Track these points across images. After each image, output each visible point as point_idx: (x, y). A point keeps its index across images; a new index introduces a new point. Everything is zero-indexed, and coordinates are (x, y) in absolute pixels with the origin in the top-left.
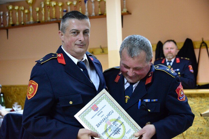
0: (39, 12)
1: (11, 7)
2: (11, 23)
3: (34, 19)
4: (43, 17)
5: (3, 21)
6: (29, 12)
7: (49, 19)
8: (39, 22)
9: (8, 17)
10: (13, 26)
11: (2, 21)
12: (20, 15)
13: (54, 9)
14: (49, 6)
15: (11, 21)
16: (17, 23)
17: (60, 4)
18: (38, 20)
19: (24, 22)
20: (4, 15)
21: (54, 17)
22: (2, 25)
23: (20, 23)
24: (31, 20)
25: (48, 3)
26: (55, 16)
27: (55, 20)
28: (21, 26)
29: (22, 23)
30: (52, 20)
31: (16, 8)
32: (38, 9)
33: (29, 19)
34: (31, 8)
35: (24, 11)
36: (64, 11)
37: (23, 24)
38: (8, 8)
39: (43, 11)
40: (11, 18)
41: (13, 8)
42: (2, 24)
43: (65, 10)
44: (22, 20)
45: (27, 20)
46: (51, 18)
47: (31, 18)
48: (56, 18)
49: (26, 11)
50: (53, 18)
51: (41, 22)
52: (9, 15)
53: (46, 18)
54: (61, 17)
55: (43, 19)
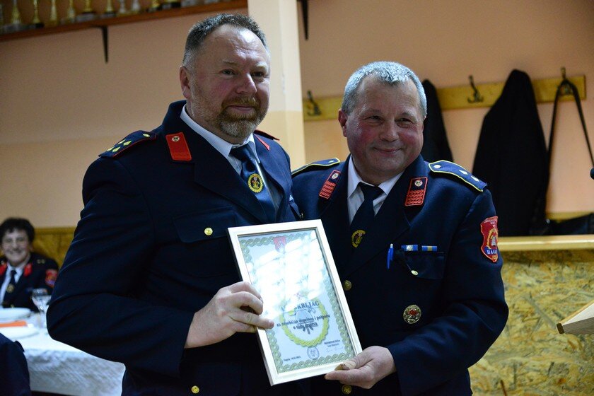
3: (23, 17)
4: (54, 9)
7: (71, 14)
8: (40, 26)
18: (36, 21)
21: (88, 10)
26: (91, 6)
27: (90, 17)
30: (80, 18)
45: (2, 19)
46: (79, 12)
47: (16, 14)
48: (94, 12)
50: (85, 13)
51: (46, 25)
53: (61, 11)
54: (109, 9)
55: (53, 16)
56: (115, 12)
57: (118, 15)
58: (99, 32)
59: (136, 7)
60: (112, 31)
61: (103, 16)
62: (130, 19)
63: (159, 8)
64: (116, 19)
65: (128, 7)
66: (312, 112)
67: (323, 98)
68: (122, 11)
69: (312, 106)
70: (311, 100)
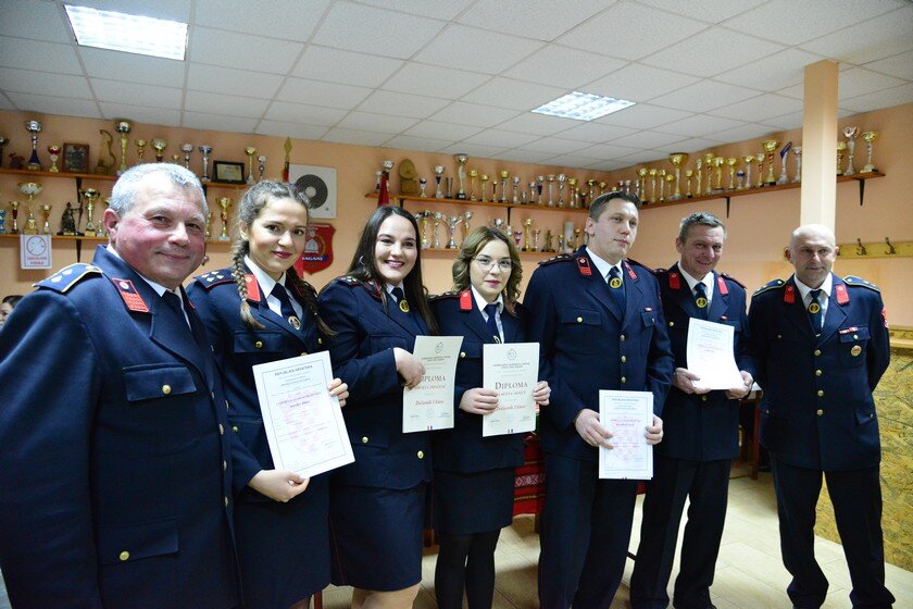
0: (692, 178)
1: (643, 172)
3: (682, 192)
4: (699, 187)
6: (674, 180)
7: (709, 190)
8: (690, 197)
10: (646, 204)
12: (658, 183)
13: (719, 172)
14: (712, 167)
15: (643, 195)
16: (653, 200)
17: (732, 163)
18: (689, 194)
19: (665, 198)
20: (632, 184)
21: (719, 187)
23: (658, 200)
24: (677, 195)
25: (709, 161)
26: (721, 185)
27: (719, 192)
28: (659, 204)
29: (662, 199)
30: (713, 193)
31: (653, 172)
32: (689, 173)
33: (673, 192)
34: (678, 171)
35: (665, 177)
36: (738, 175)
37: (663, 201)
38: (638, 173)
39: (699, 178)
40: (643, 192)
41: (648, 174)
43: (741, 172)
44: (662, 194)
45: (670, 193)
46: (713, 189)
47: (677, 190)
48: (722, 189)
49: (669, 178)
50: (717, 189)
51: (695, 196)
52: (640, 187)
53: (703, 189)
54: (732, 187)
55: (699, 191)
56: (735, 189)
57: (737, 190)
58: (725, 200)
59: (748, 185)
60: (731, 199)
61: (727, 191)
62: (744, 192)
63: (762, 186)
64: (735, 192)
65: (743, 185)
66: (860, 252)
67: (870, 244)
68: (739, 188)
69: (860, 248)
70: (860, 245)
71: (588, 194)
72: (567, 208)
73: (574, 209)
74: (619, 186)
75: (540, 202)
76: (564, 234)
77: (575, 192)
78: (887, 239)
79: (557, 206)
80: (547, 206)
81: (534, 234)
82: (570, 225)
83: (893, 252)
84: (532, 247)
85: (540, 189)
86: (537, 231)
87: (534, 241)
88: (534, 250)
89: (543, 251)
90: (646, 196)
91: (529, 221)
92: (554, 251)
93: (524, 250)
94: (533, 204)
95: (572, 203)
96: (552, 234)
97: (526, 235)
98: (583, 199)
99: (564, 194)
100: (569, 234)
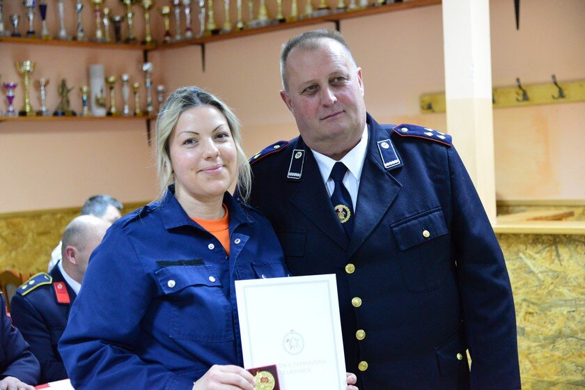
2: (211, 27)
3: (269, 13)
4: (294, 5)
5: (191, 22)
7: (309, 11)
8: (282, 21)
9: (203, 10)
10: (216, 34)
11: (188, 21)
15: (211, 20)
16: (227, 27)
18: (280, 17)
19: (244, 23)
20: (194, 3)
21: (323, 6)
22: (189, 34)
23: (234, 27)
24: (263, 18)
26: (326, 3)
27: (324, 13)
29: (240, 25)
30: (316, 14)
33: (256, 14)
37: (241, 29)
40: (211, 13)
42: (188, 29)
44: (240, 17)
45: (251, 16)
46: (315, 8)
47: (263, 11)
48: (328, 8)
50: (320, 9)
51: (288, 20)
52: (206, 5)
53: (301, 8)
54: (341, 5)
55: (294, 12)
56: (346, 8)
57: (348, 10)
58: (333, 25)
59: (364, 3)
60: (343, 23)
61: (335, 12)
62: (360, 13)
63: (384, 3)
64: (347, 13)
65: (357, 2)
66: (521, 98)
67: (531, 85)
68: (352, 6)
69: (521, 92)
70: (520, 87)
71: (124, 18)
72: (92, 42)
73: (102, 44)
74: (173, 6)
75: (45, 32)
76: (89, 84)
77: (102, 16)
78: (554, 77)
79: (75, 38)
80: (56, 39)
81: (37, 86)
82: (98, 69)
83: (561, 95)
84: (36, 108)
85: (43, 10)
86: (43, 81)
87: (39, 98)
88: (39, 113)
89: (56, 114)
90: (215, 21)
91: (28, 66)
92: (74, 114)
93: (23, 113)
94: (32, 36)
95: (99, 34)
96: (69, 85)
97: (24, 88)
98: (116, 27)
99: (85, 19)
100: (98, 86)
